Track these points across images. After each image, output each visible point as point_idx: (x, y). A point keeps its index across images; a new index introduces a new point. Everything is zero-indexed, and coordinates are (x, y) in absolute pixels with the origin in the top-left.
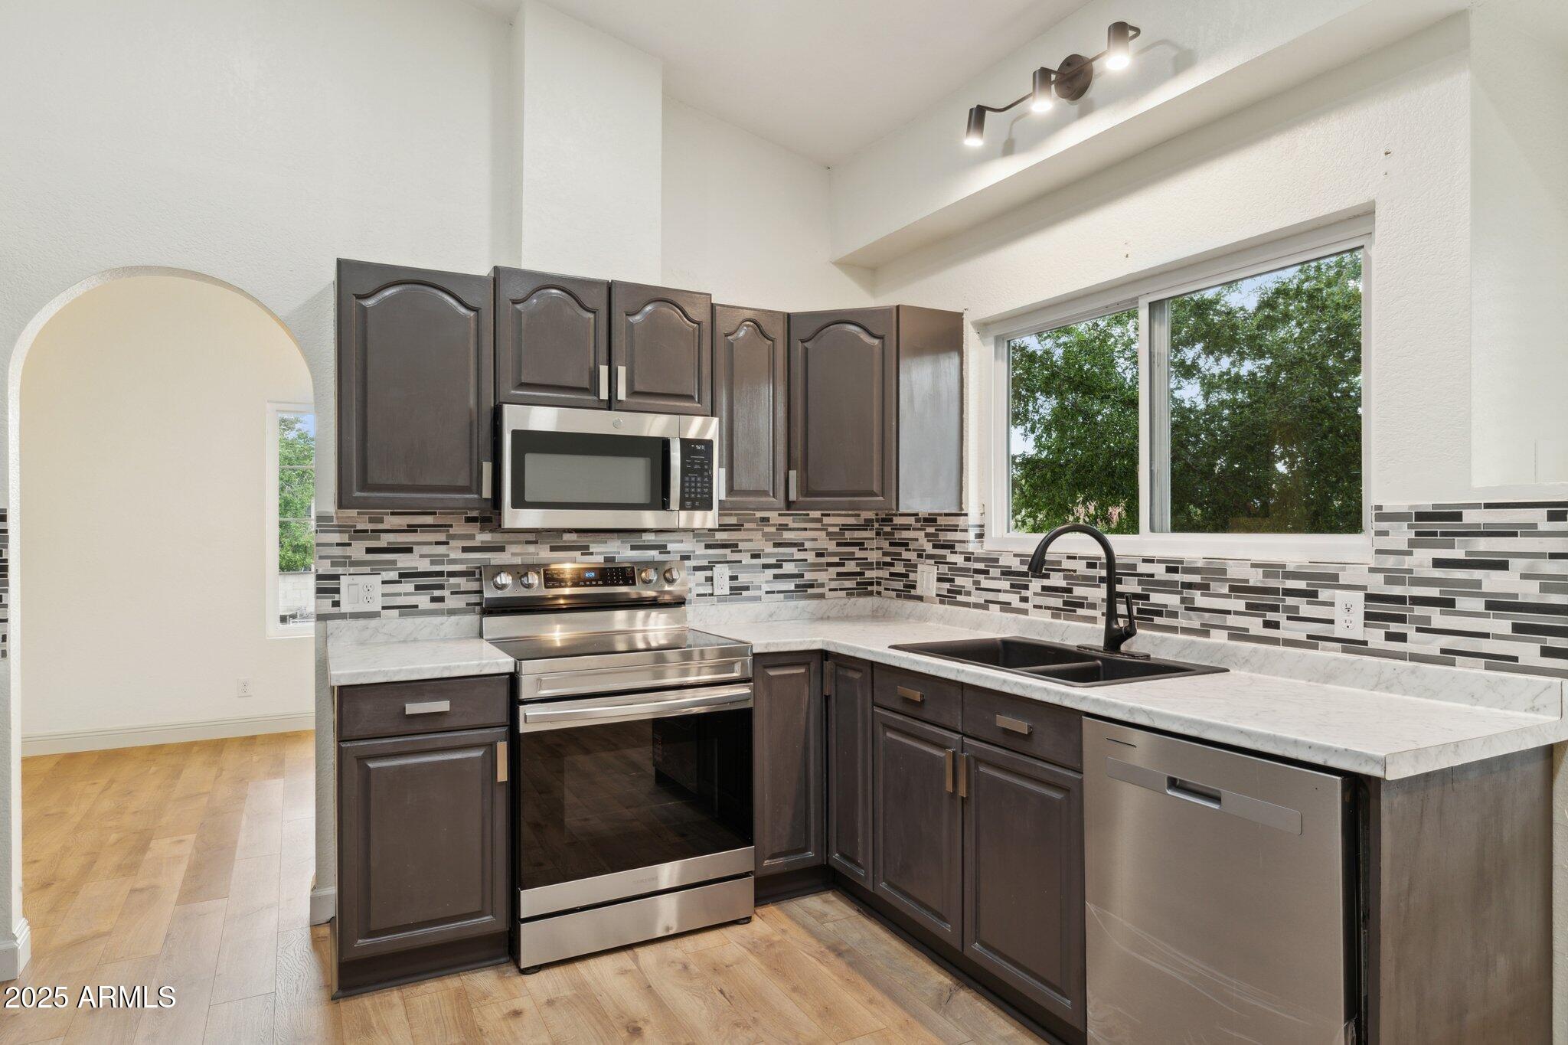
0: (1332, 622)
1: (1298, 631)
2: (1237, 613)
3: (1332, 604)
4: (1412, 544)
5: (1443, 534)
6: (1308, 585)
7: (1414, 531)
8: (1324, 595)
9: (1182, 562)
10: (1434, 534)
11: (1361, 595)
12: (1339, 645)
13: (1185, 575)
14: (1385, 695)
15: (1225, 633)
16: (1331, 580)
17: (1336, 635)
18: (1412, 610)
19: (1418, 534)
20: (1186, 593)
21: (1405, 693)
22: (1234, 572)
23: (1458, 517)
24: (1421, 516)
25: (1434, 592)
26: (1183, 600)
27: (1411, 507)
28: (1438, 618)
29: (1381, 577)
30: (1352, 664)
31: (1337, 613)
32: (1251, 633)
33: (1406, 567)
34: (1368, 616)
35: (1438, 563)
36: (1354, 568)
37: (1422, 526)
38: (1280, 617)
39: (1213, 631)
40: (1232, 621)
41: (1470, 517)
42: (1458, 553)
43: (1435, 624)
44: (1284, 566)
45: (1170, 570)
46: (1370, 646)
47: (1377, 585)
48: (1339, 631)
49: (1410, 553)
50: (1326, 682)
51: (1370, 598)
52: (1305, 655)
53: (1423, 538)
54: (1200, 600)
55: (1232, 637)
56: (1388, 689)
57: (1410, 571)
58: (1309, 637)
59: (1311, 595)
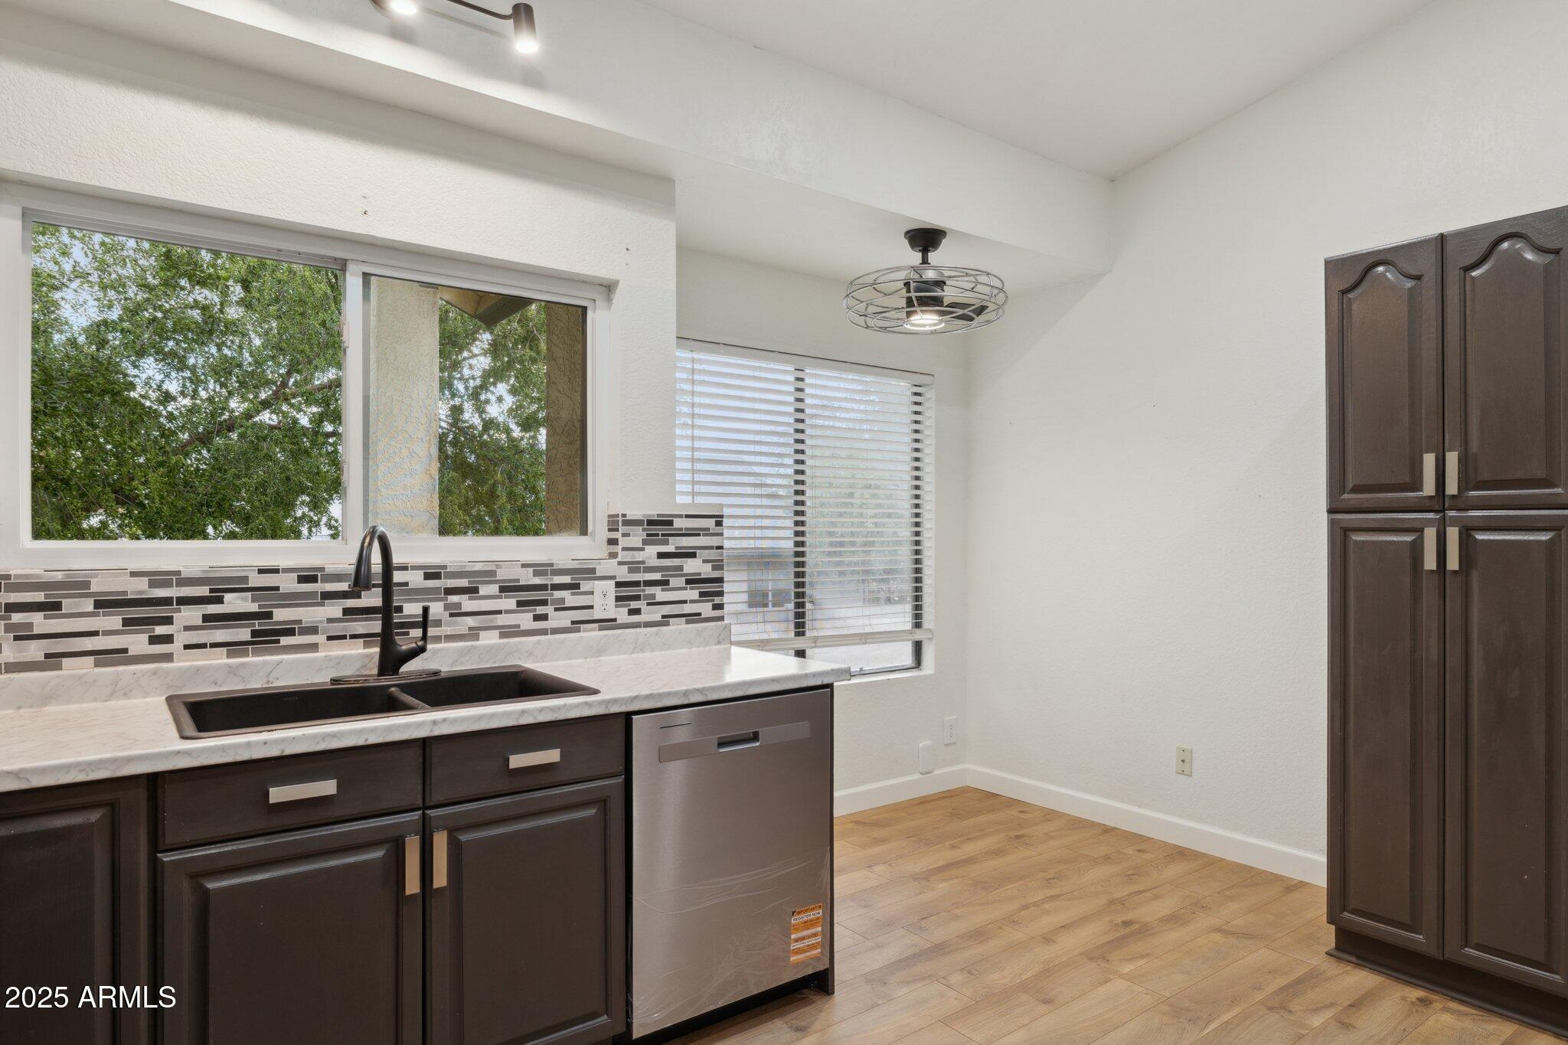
0: (591, 607)
1: (563, 619)
2: (508, 612)
3: (592, 593)
4: (645, 542)
5: (663, 535)
6: (572, 579)
7: (645, 533)
8: (585, 586)
9: (445, 567)
10: (657, 535)
11: (612, 583)
12: (596, 625)
13: (449, 581)
14: (640, 655)
15: (496, 633)
16: (590, 573)
17: (596, 617)
18: (644, 591)
19: (648, 535)
20: (454, 599)
21: (653, 650)
22: (504, 574)
23: (670, 523)
24: (651, 523)
25: (657, 576)
26: (447, 607)
27: (644, 515)
28: (660, 594)
29: (625, 568)
30: (617, 637)
31: (597, 600)
32: (522, 628)
33: (641, 560)
34: (618, 599)
35: (661, 555)
36: (606, 563)
37: (650, 530)
38: (548, 610)
39: (482, 634)
40: (502, 620)
41: (678, 523)
42: (670, 548)
43: (658, 599)
44: (552, 565)
45: (428, 576)
46: (618, 622)
47: (623, 574)
48: (597, 614)
49: (643, 549)
50: (599, 656)
51: (619, 585)
52: (582, 638)
53: (650, 539)
54: (468, 604)
55: (503, 635)
56: (642, 650)
57: (643, 562)
58: (573, 623)
59: (574, 587)
